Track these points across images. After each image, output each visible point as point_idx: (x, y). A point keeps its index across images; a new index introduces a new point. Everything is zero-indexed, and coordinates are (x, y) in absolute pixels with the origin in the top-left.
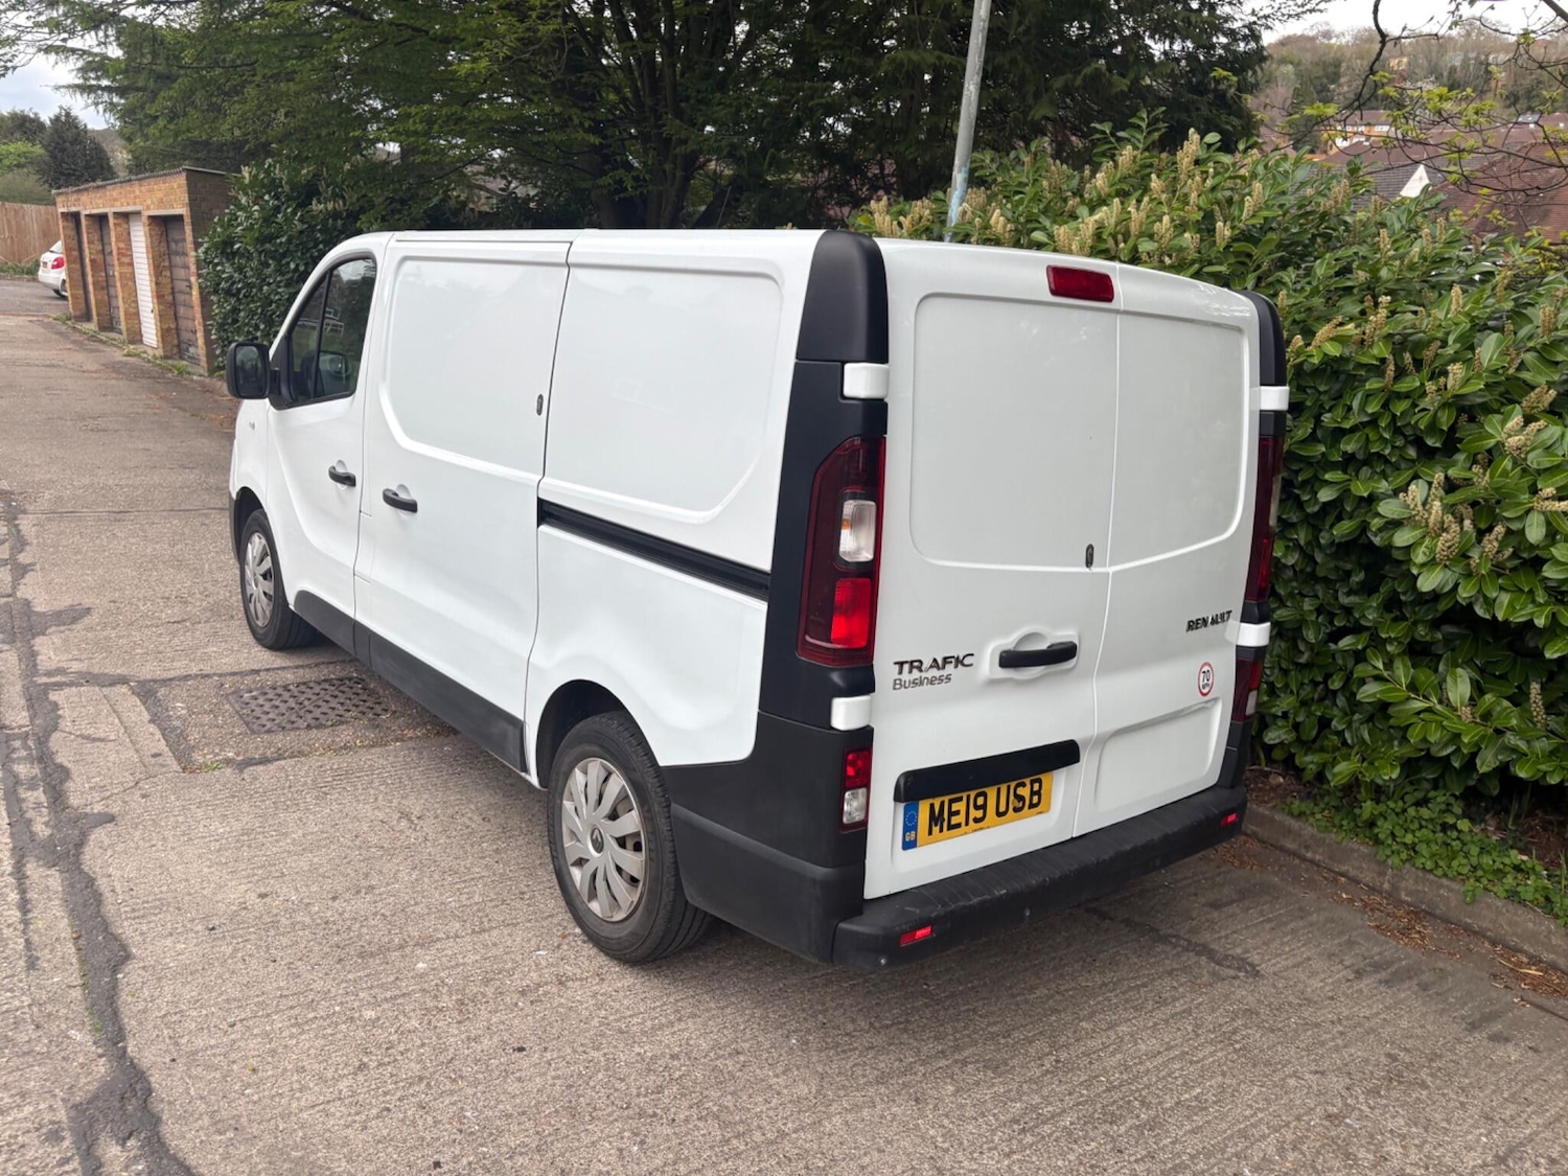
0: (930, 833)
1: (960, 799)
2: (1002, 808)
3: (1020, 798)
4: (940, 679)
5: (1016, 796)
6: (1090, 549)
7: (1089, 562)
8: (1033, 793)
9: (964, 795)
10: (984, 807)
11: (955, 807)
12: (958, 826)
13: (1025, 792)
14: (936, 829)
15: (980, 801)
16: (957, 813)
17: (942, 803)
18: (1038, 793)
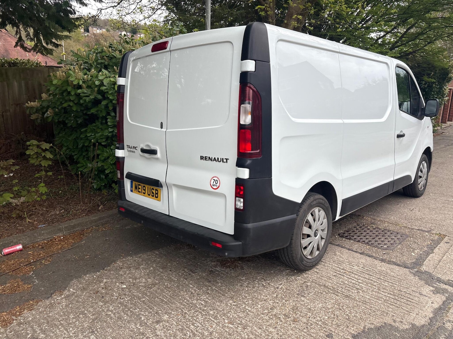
0: (135, 191)
1: (140, 185)
2: (149, 194)
3: (153, 193)
4: (132, 152)
5: (152, 192)
6: (162, 123)
7: (162, 127)
8: (156, 194)
9: (141, 184)
10: (145, 190)
11: (140, 187)
12: (140, 192)
13: (154, 191)
14: (136, 190)
15: (144, 188)
16: (140, 189)
17: (137, 184)
18: (157, 194)
